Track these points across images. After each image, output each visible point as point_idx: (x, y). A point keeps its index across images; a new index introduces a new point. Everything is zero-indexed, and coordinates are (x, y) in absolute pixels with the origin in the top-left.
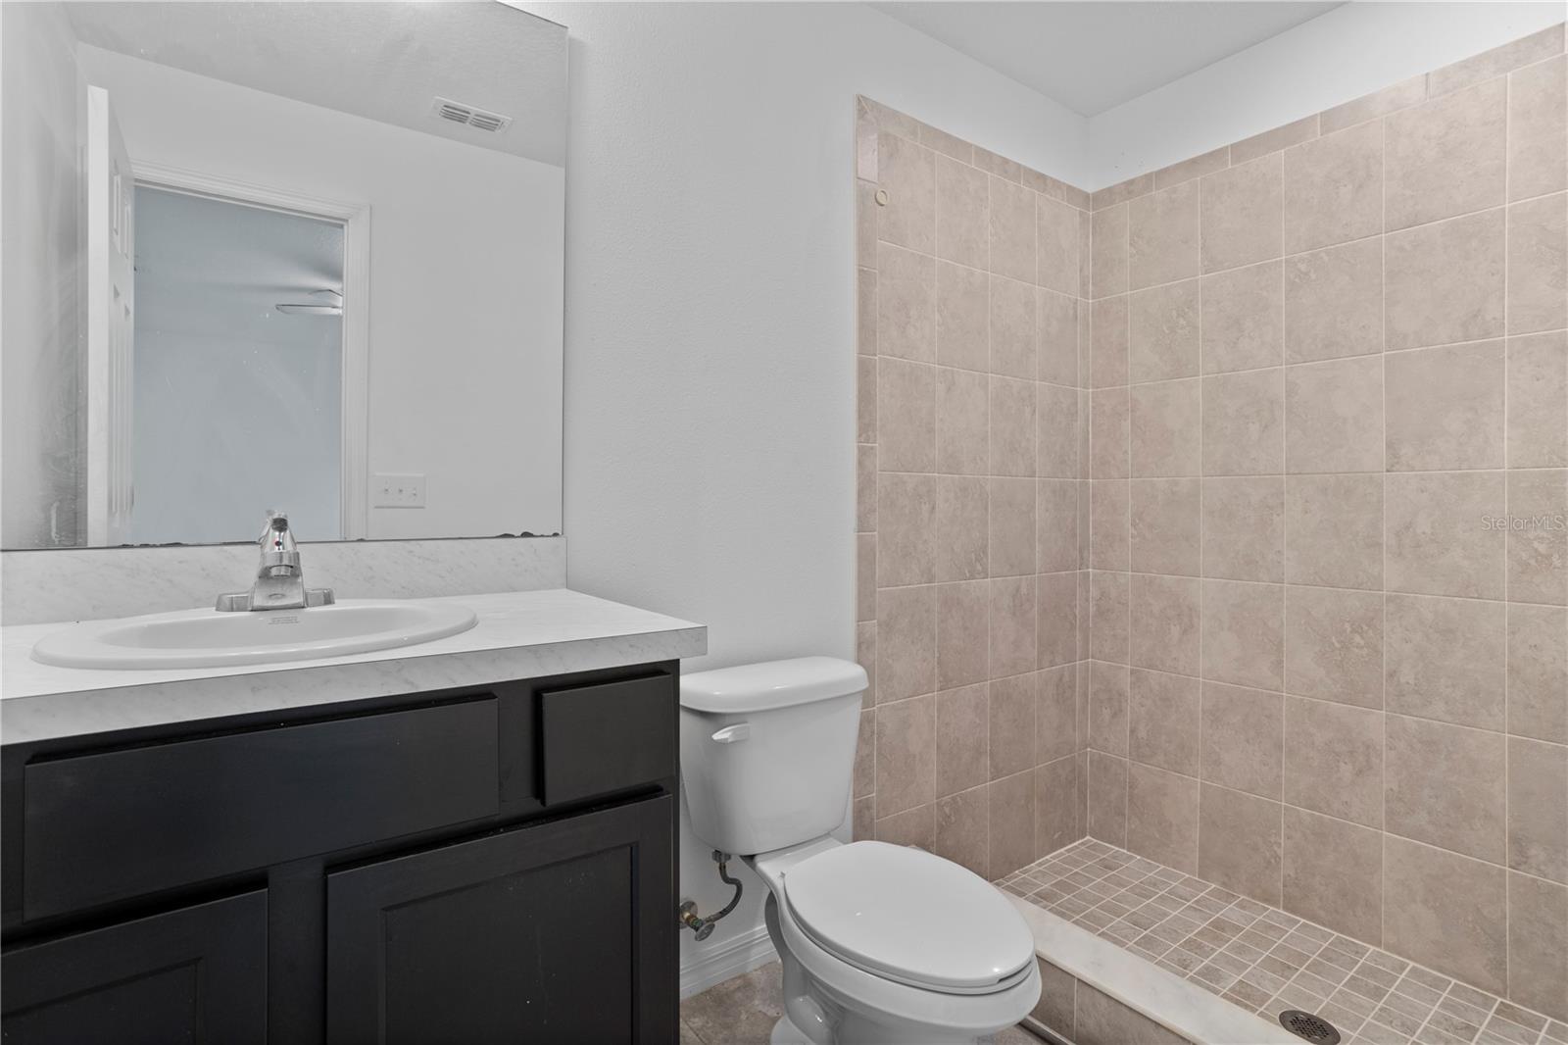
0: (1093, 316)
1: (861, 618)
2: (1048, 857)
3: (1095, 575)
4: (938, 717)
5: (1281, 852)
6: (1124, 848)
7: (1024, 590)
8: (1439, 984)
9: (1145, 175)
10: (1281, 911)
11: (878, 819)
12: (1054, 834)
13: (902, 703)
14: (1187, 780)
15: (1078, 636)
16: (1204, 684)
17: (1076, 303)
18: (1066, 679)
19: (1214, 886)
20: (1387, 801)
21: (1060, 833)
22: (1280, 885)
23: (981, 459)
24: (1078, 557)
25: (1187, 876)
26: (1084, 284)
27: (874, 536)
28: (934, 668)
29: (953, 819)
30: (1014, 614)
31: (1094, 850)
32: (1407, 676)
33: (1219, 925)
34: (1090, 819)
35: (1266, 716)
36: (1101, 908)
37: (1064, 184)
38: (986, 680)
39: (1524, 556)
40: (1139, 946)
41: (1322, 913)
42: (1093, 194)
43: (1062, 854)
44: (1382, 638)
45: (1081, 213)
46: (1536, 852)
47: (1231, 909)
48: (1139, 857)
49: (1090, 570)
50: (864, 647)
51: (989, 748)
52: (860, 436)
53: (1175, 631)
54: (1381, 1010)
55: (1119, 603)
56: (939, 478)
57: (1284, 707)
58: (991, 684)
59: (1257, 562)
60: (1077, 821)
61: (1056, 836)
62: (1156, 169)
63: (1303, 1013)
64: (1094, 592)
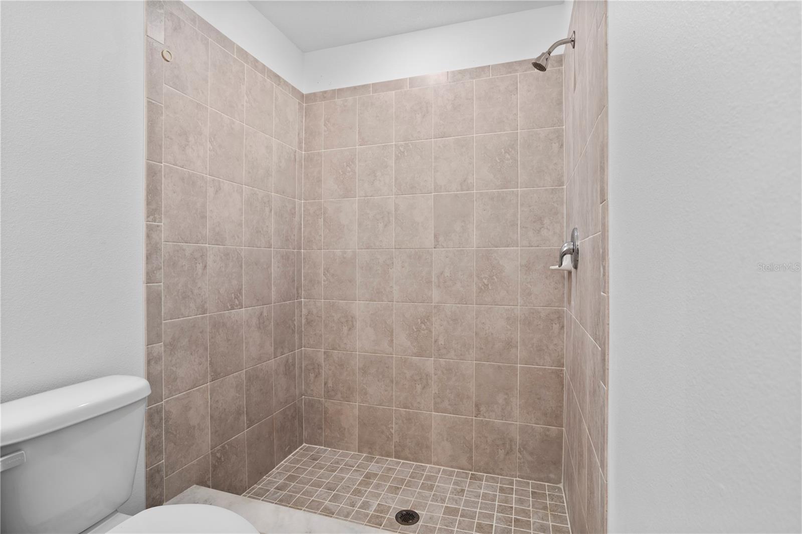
0: (304, 161)
1: (150, 342)
2: (282, 462)
3: (305, 303)
4: (211, 398)
5: (393, 431)
6: (322, 446)
7: (265, 314)
8: (451, 474)
9: (332, 90)
10: (394, 459)
11: (166, 476)
12: (286, 448)
13: (184, 395)
14: (351, 404)
15: (297, 336)
16: (359, 355)
17: (296, 152)
18: (290, 361)
19: (365, 455)
20: (434, 399)
21: (289, 447)
22: (393, 447)
23: (238, 237)
24: (296, 293)
25: (353, 453)
26: (300, 143)
27: (160, 286)
28: (207, 368)
29: (223, 459)
30: (260, 328)
31: (307, 451)
32: (441, 342)
33: (368, 476)
34: (305, 434)
35: (386, 367)
36: (311, 485)
37: (290, 84)
38: (243, 370)
39: (480, 285)
40: (331, 502)
41: (409, 456)
42: (306, 94)
43: (290, 458)
44: (432, 325)
45: (299, 103)
46: (483, 409)
47: (373, 465)
48: (330, 449)
49: (303, 300)
50: (152, 362)
51: (245, 410)
52: (148, 217)
53: (345, 329)
54: (433, 495)
55: (317, 316)
56: (209, 247)
57: (394, 362)
58: (246, 372)
59: (382, 292)
60: (298, 438)
61: (287, 449)
62: (337, 88)
63: (404, 511)
64: (304, 311)
